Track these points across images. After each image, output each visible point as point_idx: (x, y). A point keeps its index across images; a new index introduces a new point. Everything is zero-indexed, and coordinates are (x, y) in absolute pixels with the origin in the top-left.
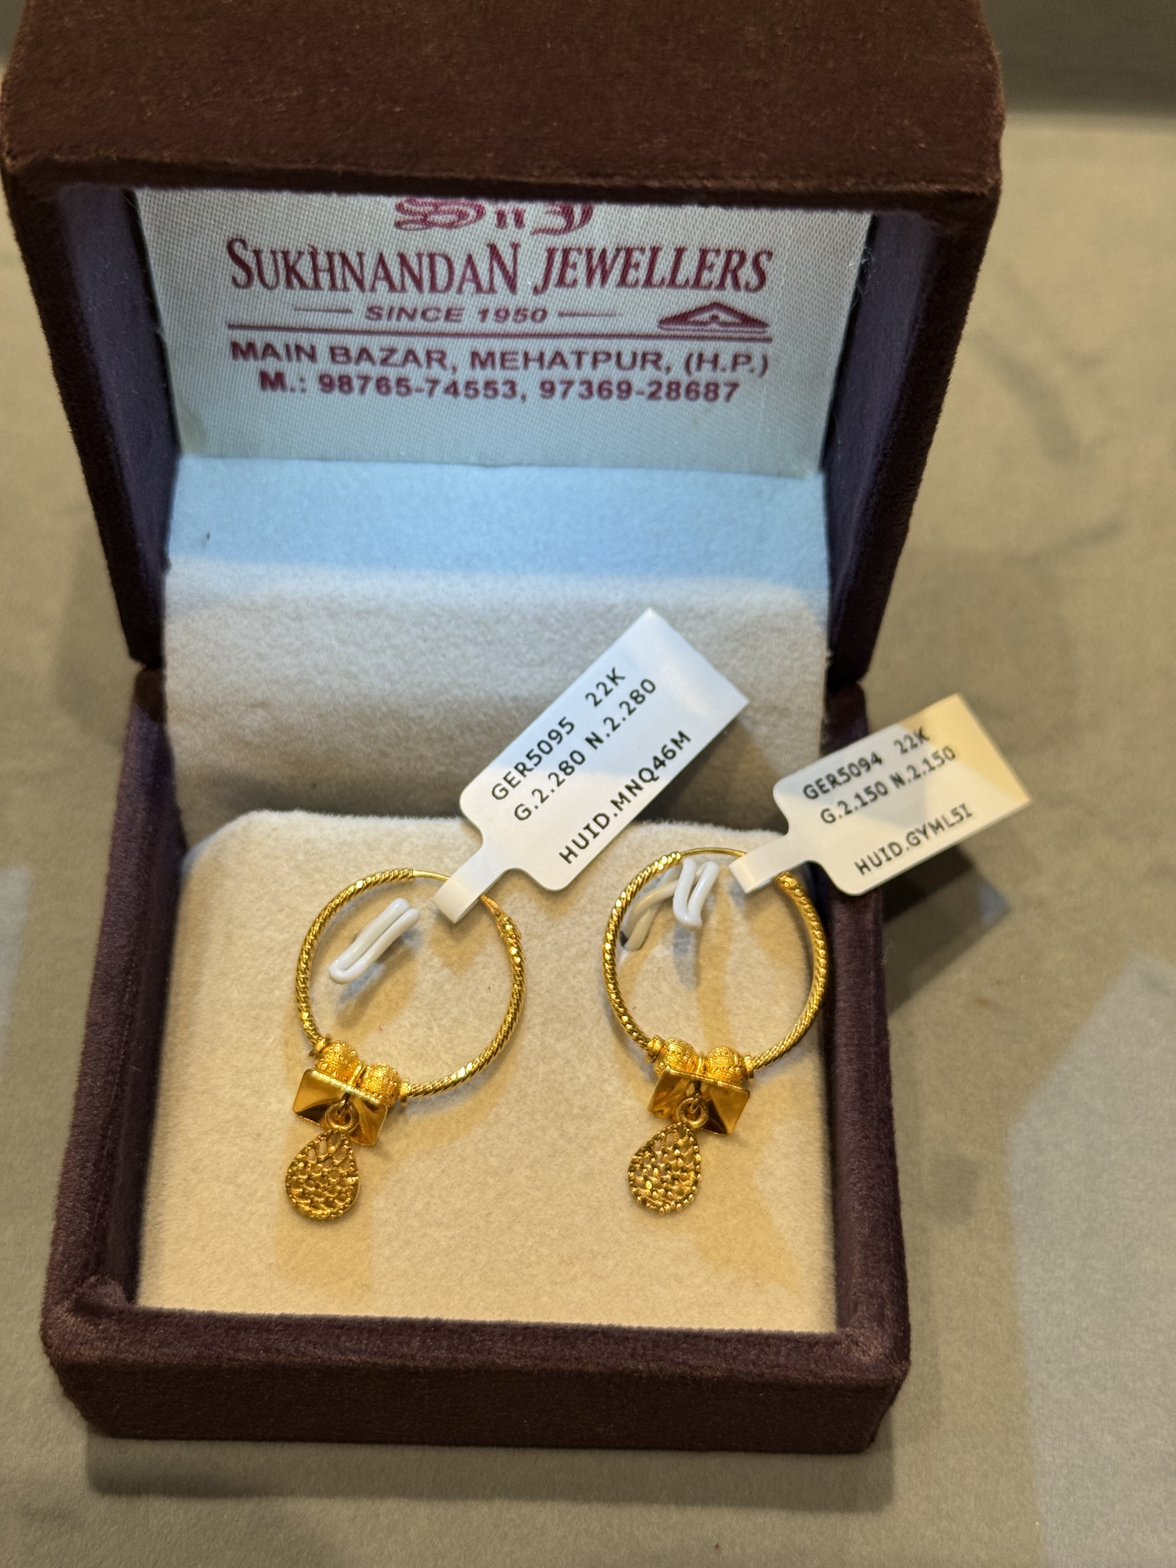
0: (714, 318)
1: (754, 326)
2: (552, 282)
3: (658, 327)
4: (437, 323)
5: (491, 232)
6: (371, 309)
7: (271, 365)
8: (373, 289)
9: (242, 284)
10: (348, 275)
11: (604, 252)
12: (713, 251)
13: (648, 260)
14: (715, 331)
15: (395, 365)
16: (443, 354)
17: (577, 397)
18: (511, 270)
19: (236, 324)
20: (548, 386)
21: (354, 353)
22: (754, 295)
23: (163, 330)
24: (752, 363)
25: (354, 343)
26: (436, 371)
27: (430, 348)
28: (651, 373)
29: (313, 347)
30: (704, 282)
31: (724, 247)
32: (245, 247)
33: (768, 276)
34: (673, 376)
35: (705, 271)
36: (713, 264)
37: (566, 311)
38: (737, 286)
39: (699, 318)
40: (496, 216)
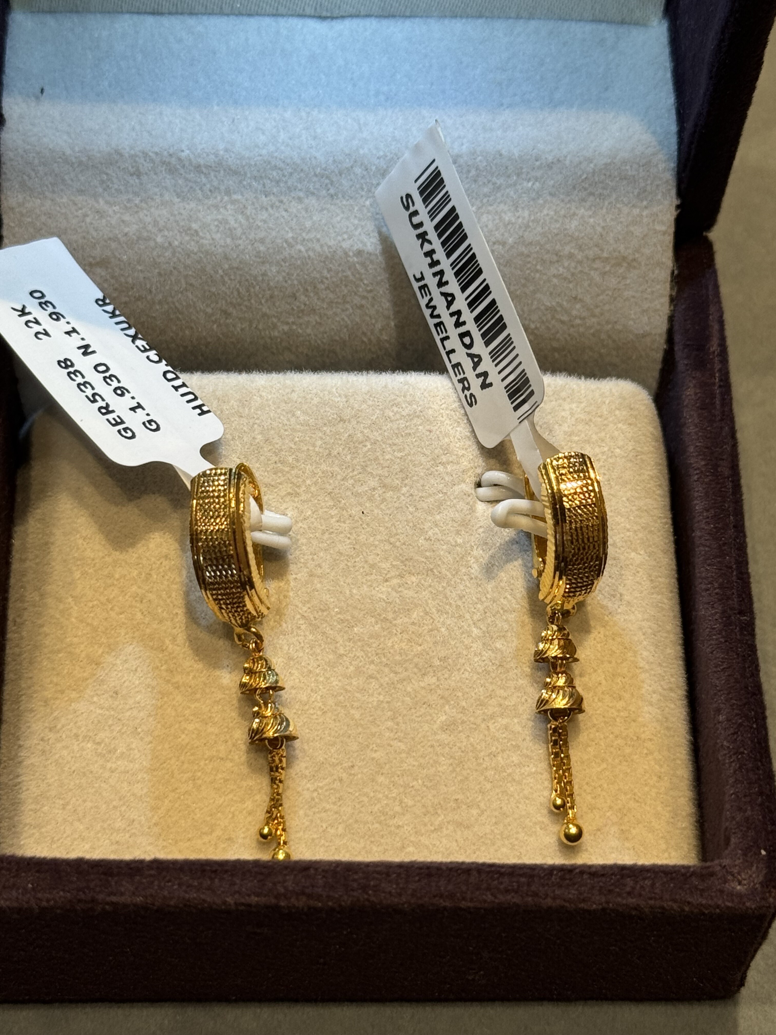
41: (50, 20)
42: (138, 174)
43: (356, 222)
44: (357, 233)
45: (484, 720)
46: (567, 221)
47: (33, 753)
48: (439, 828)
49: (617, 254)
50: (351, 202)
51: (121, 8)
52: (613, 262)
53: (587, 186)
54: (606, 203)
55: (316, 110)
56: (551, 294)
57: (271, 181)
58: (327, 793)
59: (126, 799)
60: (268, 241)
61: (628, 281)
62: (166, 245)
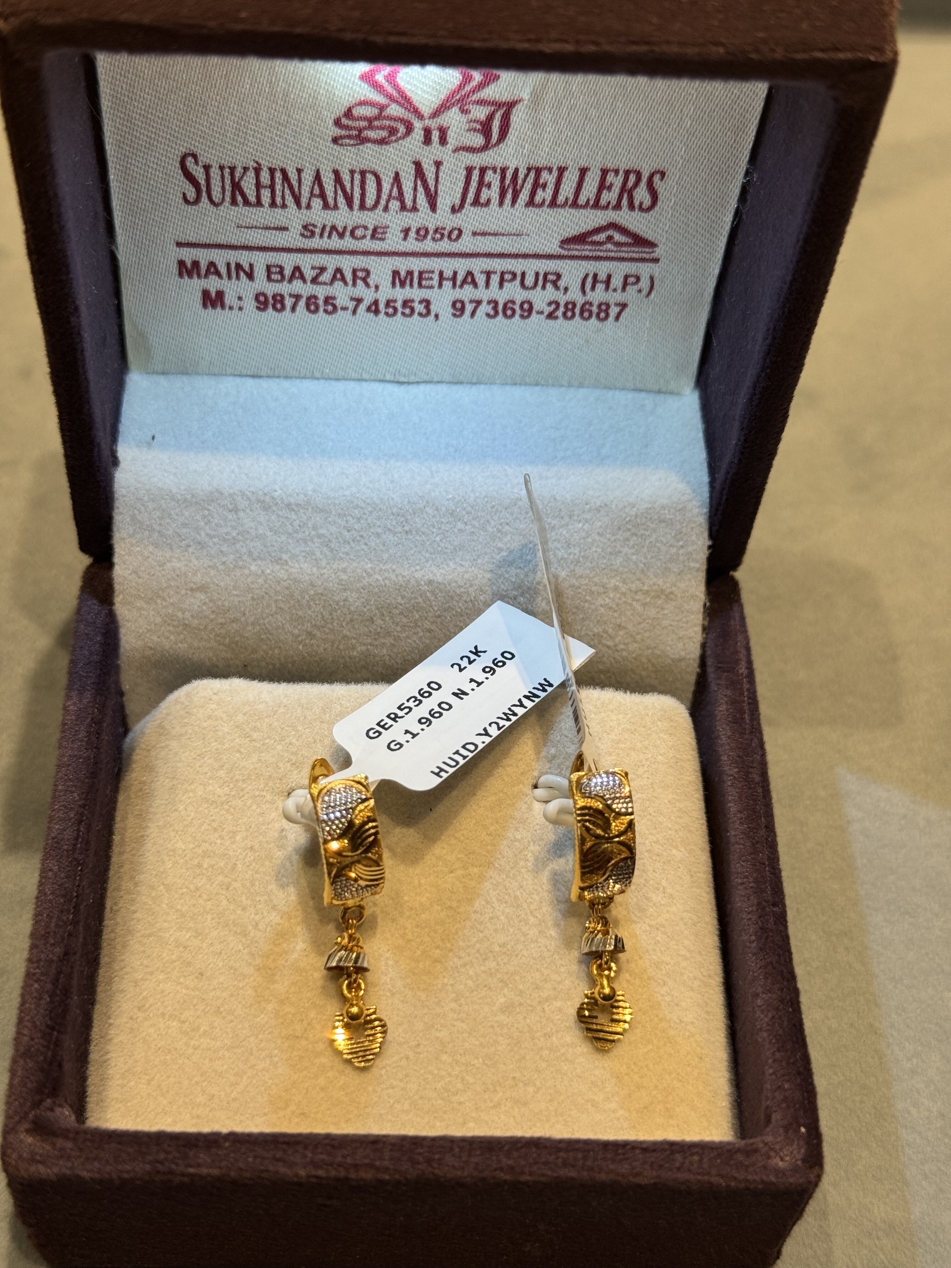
0: (610, 238)
1: (644, 247)
2: (468, 200)
4: (364, 241)
5: (417, 149)
6: (305, 227)
7: (213, 284)
8: (309, 207)
9: (192, 200)
10: (287, 192)
11: (516, 170)
12: (613, 170)
13: (554, 180)
14: (609, 251)
15: (325, 284)
16: (368, 272)
17: (484, 316)
18: (433, 189)
19: (183, 242)
20: (459, 305)
21: (288, 272)
22: (645, 215)
23: (117, 248)
24: (640, 284)
25: (288, 261)
26: (360, 290)
27: (356, 267)
28: (550, 293)
29: (251, 266)
30: (603, 202)
31: (623, 167)
32: (196, 162)
33: (660, 196)
34: (570, 296)
35: (605, 191)
36: (611, 185)
37: (478, 231)
38: (631, 206)
39: (596, 238)
40: (423, 133)
41: (162, 380)
42: (235, 510)
43: (428, 555)
44: (428, 565)
45: (540, 1002)
46: (613, 557)
47: (122, 1031)
48: (497, 1106)
49: (656, 587)
50: (424, 537)
51: (226, 371)
52: (653, 594)
53: (630, 527)
54: (647, 542)
55: (394, 459)
56: (598, 621)
57: (353, 518)
58: (394, 1071)
59: (207, 1075)
60: (349, 570)
61: (666, 612)
62: (259, 572)
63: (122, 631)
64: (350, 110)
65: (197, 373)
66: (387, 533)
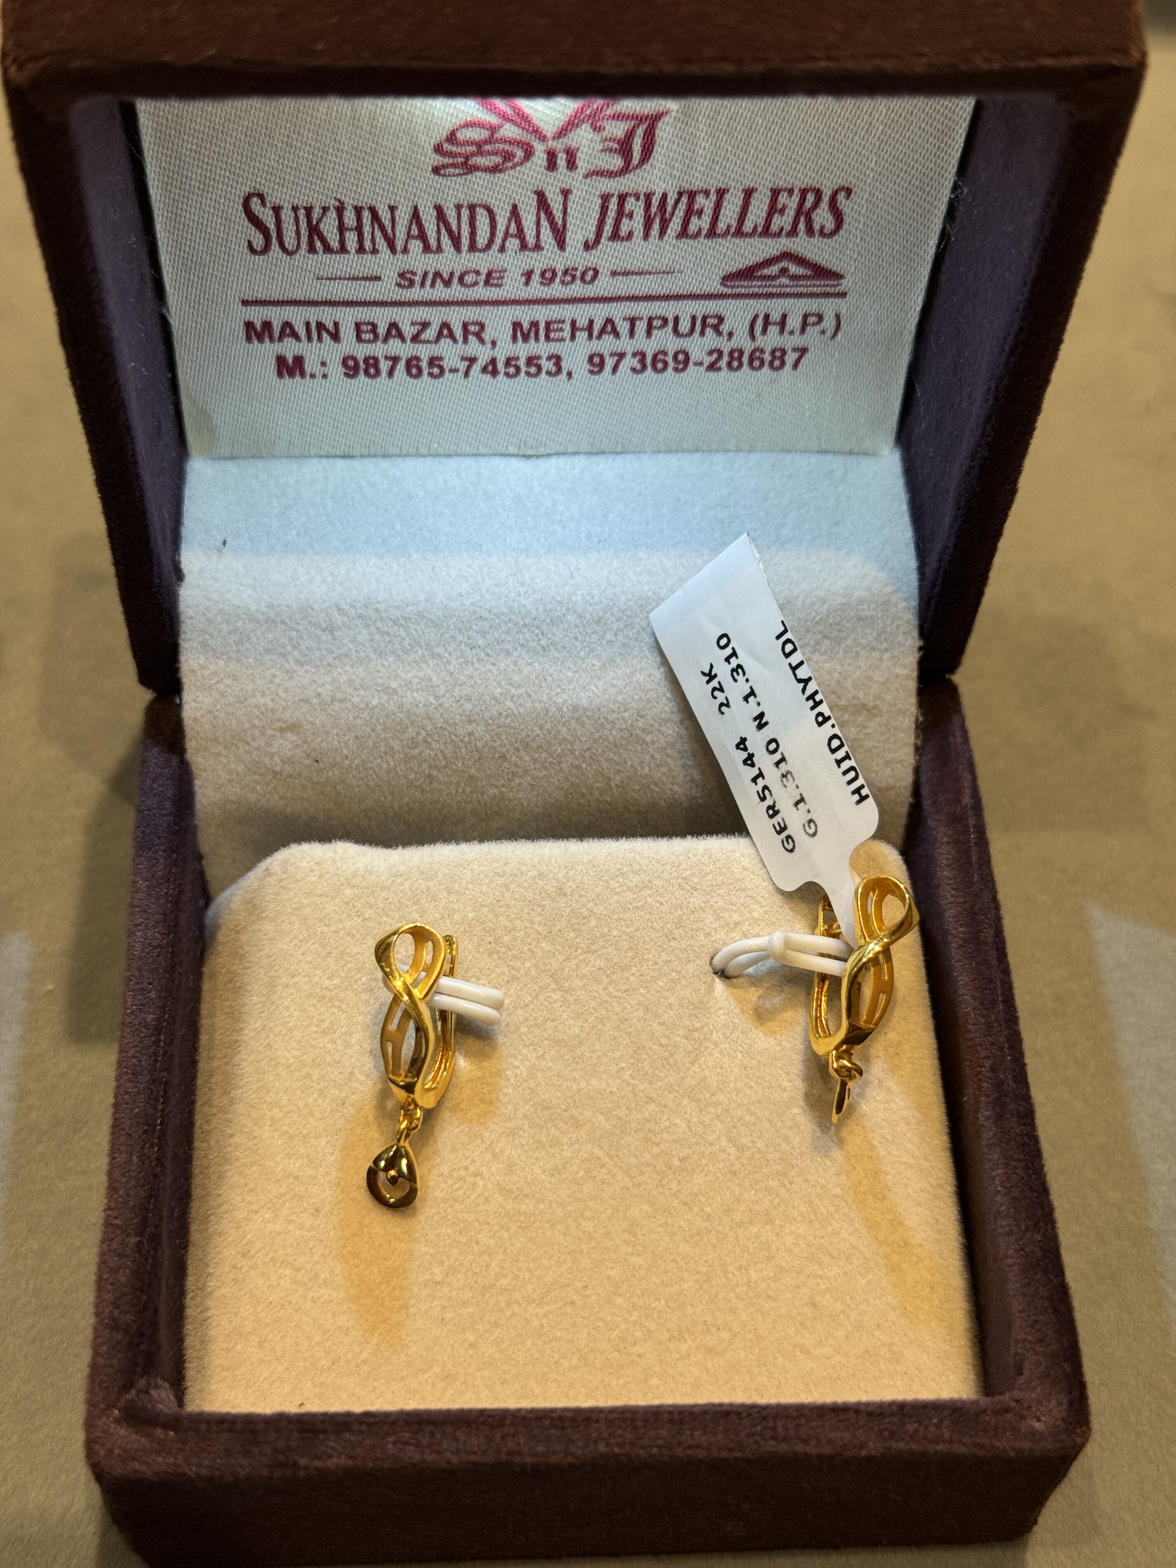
0: (784, 271)
1: (827, 280)
2: (605, 234)
3: (721, 284)
4: (476, 288)
5: (539, 176)
6: (402, 275)
7: (289, 348)
8: (405, 250)
9: (259, 249)
10: (378, 234)
11: (664, 196)
12: (785, 190)
13: (712, 205)
14: (783, 286)
15: (428, 342)
16: (482, 326)
17: (629, 371)
18: (560, 222)
19: (250, 299)
20: (596, 360)
21: (382, 330)
22: (828, 241)
23: (168, 310)
24: (823, 324)
25: (382, 317)
26: (473, 347)
27: (467, 320)
28: (711, 339)
29: (336, 325)
30: (774, 228)
31: (798, 185)
32: (263, 204)
33: (846, 218)
34: (734, 343)
35: (776, 215)
36: (784, 207)
37: (619, 270)
38: (810, 231)
39: (766, 271)
40: (545, 156)
41: (231, 467)
42: (331, 629)
43: (570, 674)
47: (223, 1283)
49: (855, 701)
51: (309, 451)
55: (524, 555)
57: (477, 632)
58: (558, 1319)
59: (331, 1332)
60: (474, 698)
61: (868, 731)
62: (363, 705)
63: (197, 783)
64: (453, 134)
65: (274, 457)
66: (519, 649)
